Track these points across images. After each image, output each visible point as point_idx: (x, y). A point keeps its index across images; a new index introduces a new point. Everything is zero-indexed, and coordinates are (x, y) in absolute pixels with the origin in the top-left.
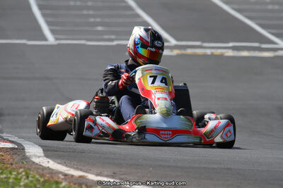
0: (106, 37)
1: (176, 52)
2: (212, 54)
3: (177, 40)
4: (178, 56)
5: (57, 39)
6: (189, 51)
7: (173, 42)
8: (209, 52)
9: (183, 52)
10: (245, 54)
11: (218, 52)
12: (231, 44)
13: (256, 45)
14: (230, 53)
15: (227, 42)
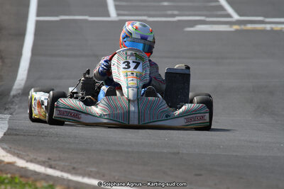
0: (170, 12)
1: (235, 27)
2: (272, 31)
3: (240, 15)
4: (237, 31)
5: (118, 15)
6: (249, 27)
7: (236, 17)
8: (268, 27)
9: (243, 27)
11: (279, 27)
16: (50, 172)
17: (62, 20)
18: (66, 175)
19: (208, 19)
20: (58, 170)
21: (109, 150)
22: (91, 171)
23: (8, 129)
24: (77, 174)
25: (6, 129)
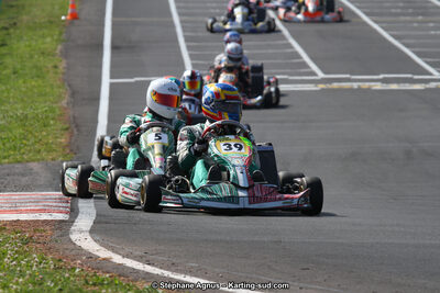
1: (321, 86)
2: (359, 89)
3: (325, 73)
4: (323, 89)
6: (335, 85)
7: (321, 75)
8: (355, 85)
9: (329, 86)
10: (394, 87)
11: (366, 85)
12: (381, 76)
13: (409, 76)
14: (378, 86)
15: (378, 74)
16: (149, 269)
17: (137, 82)
18: (167, 273)
19: (291, 78)
20: (156, 266)
21: (206, 240)
22: (192, 267)
23: (97, 215)
24: (177, 271)
25: (95, 215)
